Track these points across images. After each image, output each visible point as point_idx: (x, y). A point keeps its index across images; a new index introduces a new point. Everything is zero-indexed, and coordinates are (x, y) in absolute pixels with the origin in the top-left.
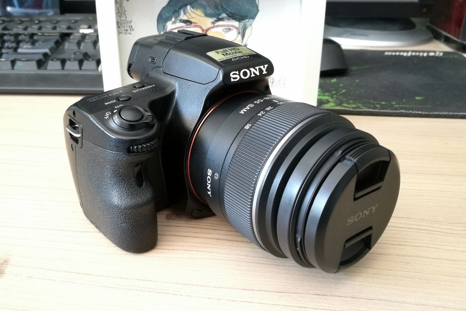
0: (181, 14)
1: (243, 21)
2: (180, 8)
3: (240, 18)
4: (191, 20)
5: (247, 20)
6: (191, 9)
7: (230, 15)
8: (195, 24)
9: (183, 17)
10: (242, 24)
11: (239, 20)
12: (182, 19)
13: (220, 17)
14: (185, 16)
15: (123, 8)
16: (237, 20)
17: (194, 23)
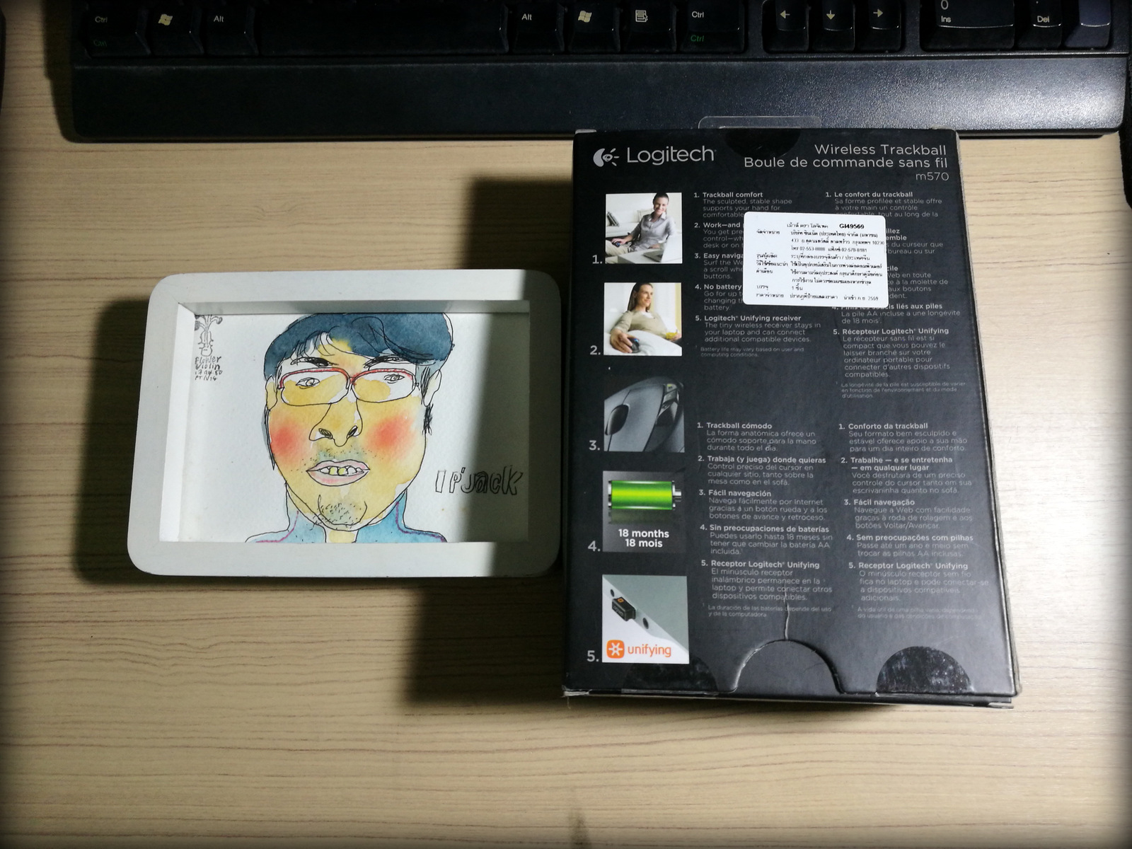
0: (309, 348)
1: (424, 364)
2: (308, 338)
3: (420, 357)
4: (327, 358)
5: (432, 362)
6: (328, 338)
7: (400, 351)
8: (334, 366)
9: (312, 352)
10: (422, 368)
11: (415, 360)
12: (312, 356)
13: (381, 355)
14: (316, 351)
15: (209, 334)
16: (412, 360)
17: (332, 364)
